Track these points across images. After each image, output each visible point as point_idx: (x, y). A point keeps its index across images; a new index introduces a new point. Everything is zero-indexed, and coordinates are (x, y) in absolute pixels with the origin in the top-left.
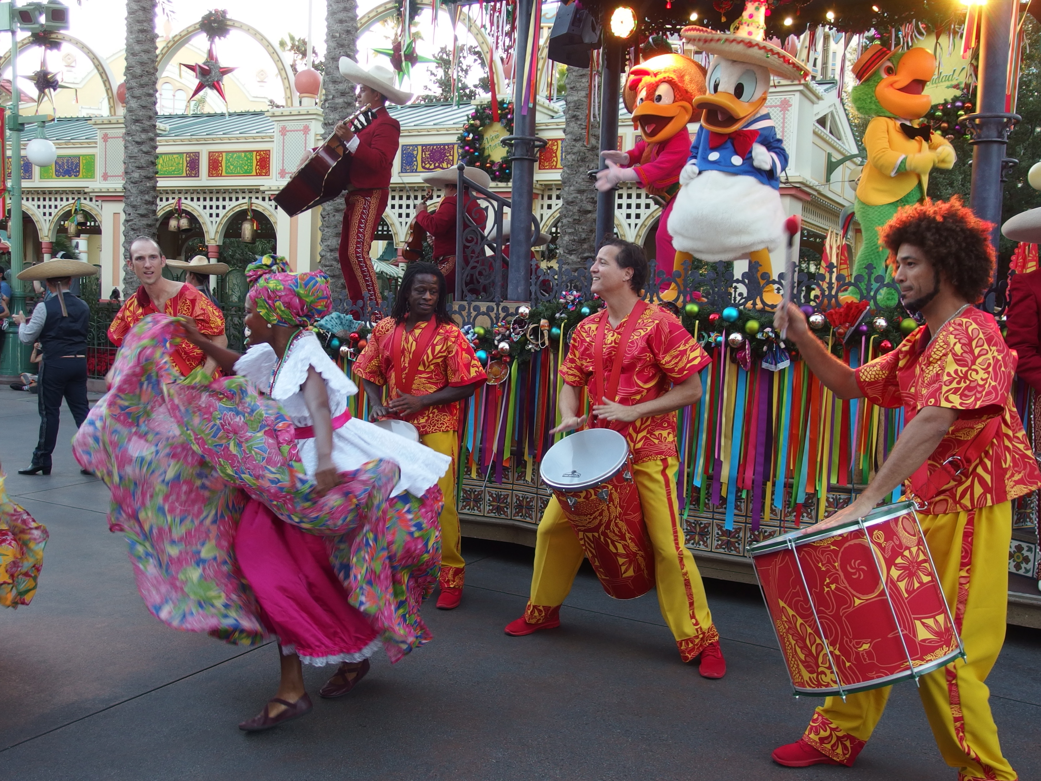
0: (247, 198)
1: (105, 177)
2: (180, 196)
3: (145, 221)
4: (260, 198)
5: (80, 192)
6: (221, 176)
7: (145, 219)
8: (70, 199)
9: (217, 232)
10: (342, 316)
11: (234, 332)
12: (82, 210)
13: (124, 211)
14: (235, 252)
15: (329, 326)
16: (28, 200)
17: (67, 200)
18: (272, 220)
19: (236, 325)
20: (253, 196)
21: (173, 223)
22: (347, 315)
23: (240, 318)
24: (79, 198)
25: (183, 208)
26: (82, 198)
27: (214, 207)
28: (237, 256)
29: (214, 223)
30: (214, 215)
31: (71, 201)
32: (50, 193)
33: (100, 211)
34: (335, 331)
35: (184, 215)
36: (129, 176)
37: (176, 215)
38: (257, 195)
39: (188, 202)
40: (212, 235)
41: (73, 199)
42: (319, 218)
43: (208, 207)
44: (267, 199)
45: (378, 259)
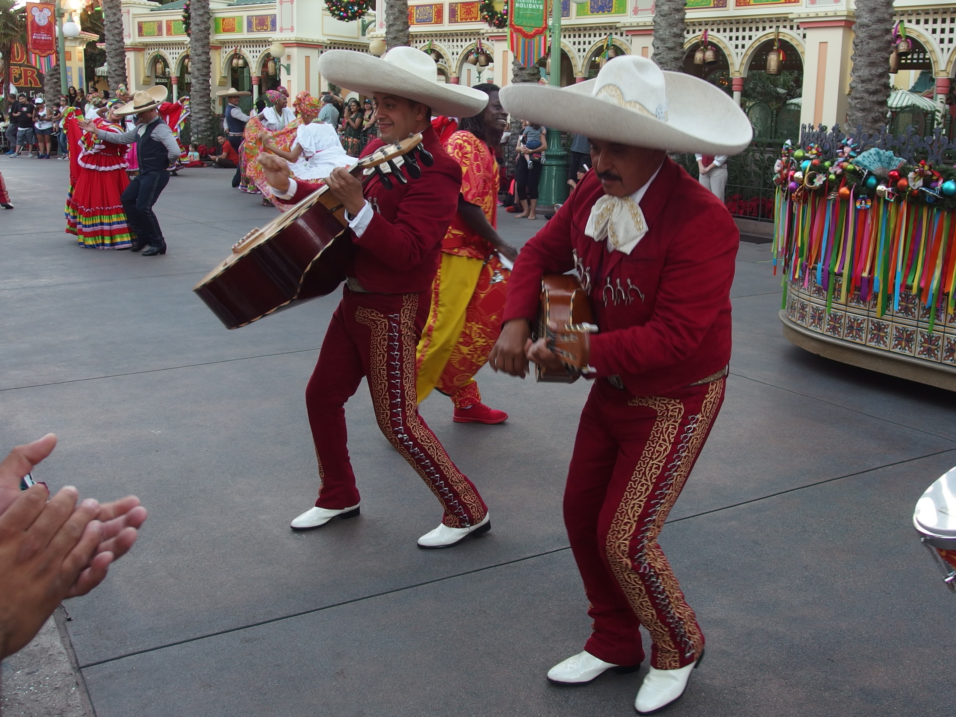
0: (774, 27)
1: (636, 11)
2: (707, 27)
3: (672, 55)
4: (788, 27)
5: (612, 28)
6: (749, 5)
7: (673, 52)
8: (603, 34)
9: (742, 64)
10: (881, 152)
11: (755, 168)
12: (614, 45)
13: (653, 45)
14: (756, 85)
15: (866, 163)
16: (565, 37)
17: (600, 35)
18: (799, 50)
19: (757, 161)
20: (781, 25)
21: (699, 56)
22: (886, 151)
23: (762, 154)
24: (611, 34)
25: (709, 40)
26: (614, 34)
27: (740, 38)
28: (759, 89)
29: (739, 54)
30: (740, 46)
31: (604, 37)
32: (585, 29)
33: (629, 45)
34: (872, 168)
35: (709, 47)
36: (658, 9)
37: (702, 47)
38: (785, 24)
39: (715, 33)
40: (737, 67)
41: (605, 34)
42: (851, 46)
43: (734, 38)
44: (795, 28)
45: (909, 91)
